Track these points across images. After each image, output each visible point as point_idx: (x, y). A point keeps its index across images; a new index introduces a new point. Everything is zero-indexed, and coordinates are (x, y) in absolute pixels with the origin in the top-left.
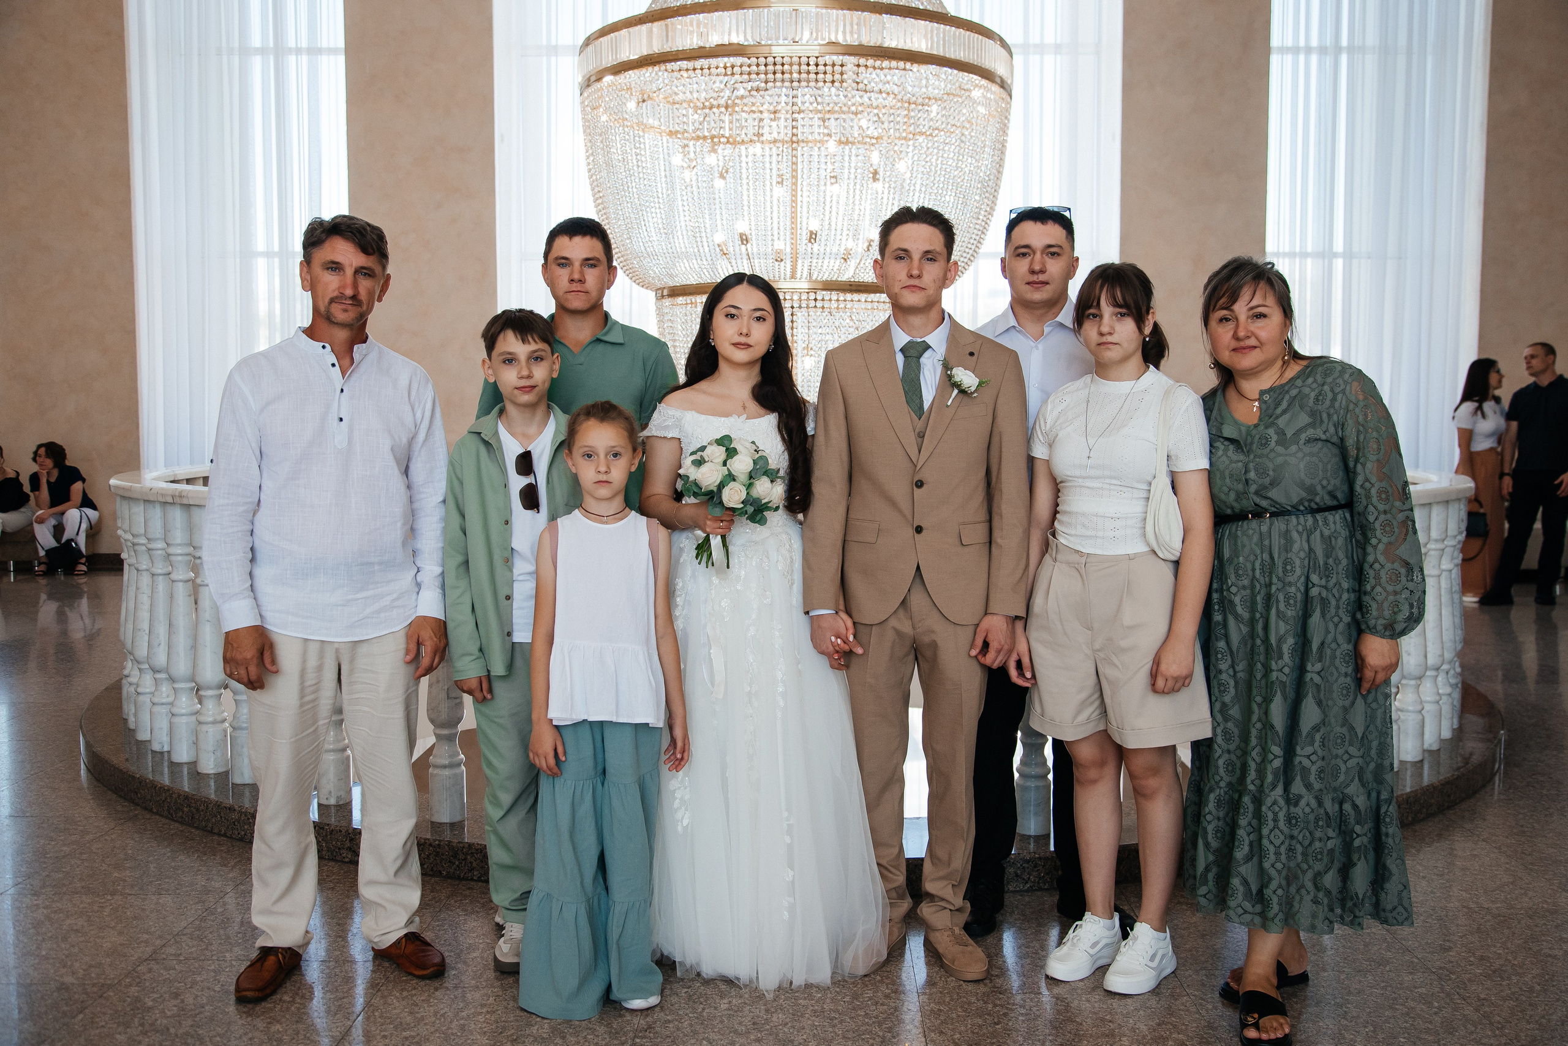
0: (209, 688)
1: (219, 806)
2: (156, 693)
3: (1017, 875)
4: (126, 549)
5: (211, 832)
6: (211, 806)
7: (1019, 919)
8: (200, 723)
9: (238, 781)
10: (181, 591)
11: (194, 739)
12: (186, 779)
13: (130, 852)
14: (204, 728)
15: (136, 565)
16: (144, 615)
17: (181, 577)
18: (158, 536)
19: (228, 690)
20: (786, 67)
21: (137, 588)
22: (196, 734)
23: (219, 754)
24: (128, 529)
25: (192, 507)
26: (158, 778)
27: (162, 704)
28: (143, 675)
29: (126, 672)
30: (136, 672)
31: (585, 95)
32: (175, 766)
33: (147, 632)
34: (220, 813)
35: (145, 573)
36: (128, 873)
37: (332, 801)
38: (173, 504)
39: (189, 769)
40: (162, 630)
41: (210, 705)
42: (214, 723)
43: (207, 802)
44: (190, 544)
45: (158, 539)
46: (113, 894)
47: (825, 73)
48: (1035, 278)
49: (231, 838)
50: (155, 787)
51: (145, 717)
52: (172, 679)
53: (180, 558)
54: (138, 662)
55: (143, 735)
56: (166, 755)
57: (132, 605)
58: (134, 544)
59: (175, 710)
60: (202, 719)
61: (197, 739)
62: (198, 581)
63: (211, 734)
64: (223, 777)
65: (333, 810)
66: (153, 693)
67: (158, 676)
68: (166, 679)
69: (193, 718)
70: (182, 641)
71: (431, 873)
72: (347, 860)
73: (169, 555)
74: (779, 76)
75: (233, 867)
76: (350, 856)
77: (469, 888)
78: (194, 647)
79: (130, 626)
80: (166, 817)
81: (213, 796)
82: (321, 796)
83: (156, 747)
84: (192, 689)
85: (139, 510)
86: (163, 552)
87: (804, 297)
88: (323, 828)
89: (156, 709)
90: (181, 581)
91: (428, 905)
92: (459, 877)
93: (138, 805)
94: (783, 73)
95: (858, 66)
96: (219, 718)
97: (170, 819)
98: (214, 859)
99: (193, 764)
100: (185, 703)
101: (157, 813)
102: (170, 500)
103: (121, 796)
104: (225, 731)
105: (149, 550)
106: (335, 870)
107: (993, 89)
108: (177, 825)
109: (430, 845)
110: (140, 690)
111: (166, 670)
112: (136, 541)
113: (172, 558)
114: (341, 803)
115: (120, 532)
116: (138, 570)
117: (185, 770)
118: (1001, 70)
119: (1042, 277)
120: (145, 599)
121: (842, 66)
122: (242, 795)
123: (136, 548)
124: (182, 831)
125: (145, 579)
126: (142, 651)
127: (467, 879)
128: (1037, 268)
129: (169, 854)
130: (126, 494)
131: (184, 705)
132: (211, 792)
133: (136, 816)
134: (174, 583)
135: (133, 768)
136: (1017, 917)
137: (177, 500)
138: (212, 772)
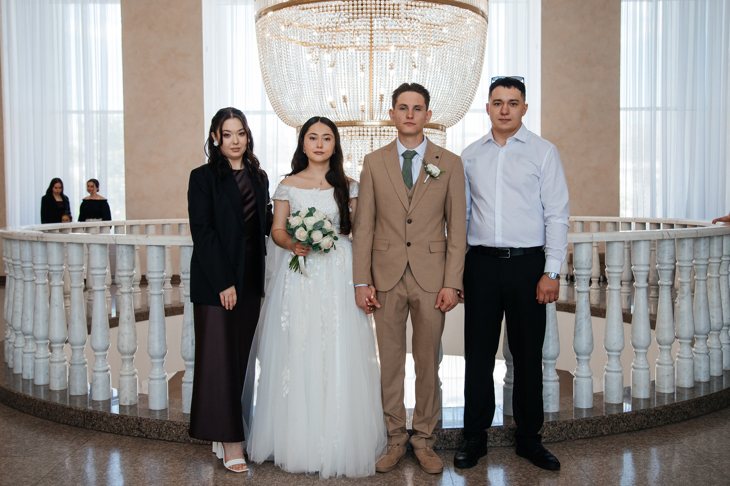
0: (57, 343)
1: (63, 407)
2: (25, 347)
3: (506, 438)
4: (8, 268)
5: (59, 422)
6: (59, 407)
7: (509, 461)
8: (51, 362)
9: (73, 393)
10: (41, 289)
11: (48, 371)
12: (42, 393)
13: (13, 434)
14: (54, 365)
15: (15, 277)
16: (19, 304)
17: (41, 282)
18: (28, 260)
19: (68, 344)
20: (369, 6)
21: (15, 289)
22: (49, 369)
23: (62, 379)
24: (10, 256)
25: (48, 243)
26: (27, 394)
27: (29, 353)
28: (18, 338)
29: (7, 336)
30: (13, 336)
31: (259, 22)
32: (36, 387)
33: (21, 313)
34: (64, 411)
35: (19, 281)
36: (13, 445)
37: (127, 404)
38: (37, 241)
39: (44, 388)
40: (29, 312)
41: (57, 352)
42: (59, 362)
43: (56, 406)
44: (47, 264)
45: (27, 261)
46: (6, 456)
47: (389, 9)
48: (503, 117)
49: (70, 425)
50: (26, 398)
51: (19, 361)
52: (35, 339)
53: (40, 271)
54: (15, 330)
55: (18, 371)
56: (31, 381)
57: (11, 299)
58: (13, 265)
59: (37, 356)
60: (53, 360)
61: (50, 371)
62: (51, 283)
63: (57, 369)
64: (64, 393)
65: (128, 408)
66: (23, 347)
67: (27, 337)
68: (32, 339)
69: (48, 360)
70: (41, 317)
71: (184, 441)
72: (136, 435)
73: (34, 270)
74: (364, 11)
75: (73, 441)
76: (138, 433)
77: (206, 449)
78: (48, 320)
79: (10, 311)
80: (33, 415)
81: (58, 402)
82: (121, 400)
83: (25, 377)
84: (47, 344)
85: (16, 246)
86: (31, 269)
87: (378, 129)
88: (123, 418)
89: (26, 356)
90: (41, 284)
91: (183, 458)
92: (200, 443)
93: (16, 409)
94: (367, 9)
95: (407, 6)
96: (62, 359)
97: (34, 416)
98: (62, 436)
99: (47, 387)
100: (43, 352)
101: (27, 413)
102: (36, 240)
103: (5, 404)
104: (65, 367)
105: (23, 267)
106: (130, 441)
107: (478, 17)
108: (38, 419)
109: (184, 426)
110: (15, 346)
111: (32, 334)
112: (15, 263)
113: (36, 271)
114: (132, 404)
115: (4, 259)
116: (15, 279)
117: (42, 389)
118: (482, 7)
119: (507, 117)
120: (19, 295)
121: (398, 5)
122: (75, 401)
123: (15, 267)
124: (42, 422)
125: (20, 284)
126: (17, 324)
127: (204, 444)
128: (505, 112)
129: (36, 434)
130: (9, 237)
131: (42, 353)
132: (57, 400)
133: (15, 414)
134: (38, 286)
135: (12, 389)
136: (508, 460)
137: (40, 239)
138: (58, 389)
